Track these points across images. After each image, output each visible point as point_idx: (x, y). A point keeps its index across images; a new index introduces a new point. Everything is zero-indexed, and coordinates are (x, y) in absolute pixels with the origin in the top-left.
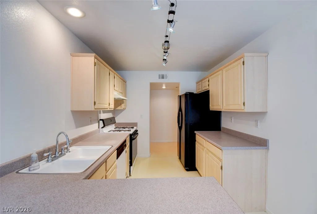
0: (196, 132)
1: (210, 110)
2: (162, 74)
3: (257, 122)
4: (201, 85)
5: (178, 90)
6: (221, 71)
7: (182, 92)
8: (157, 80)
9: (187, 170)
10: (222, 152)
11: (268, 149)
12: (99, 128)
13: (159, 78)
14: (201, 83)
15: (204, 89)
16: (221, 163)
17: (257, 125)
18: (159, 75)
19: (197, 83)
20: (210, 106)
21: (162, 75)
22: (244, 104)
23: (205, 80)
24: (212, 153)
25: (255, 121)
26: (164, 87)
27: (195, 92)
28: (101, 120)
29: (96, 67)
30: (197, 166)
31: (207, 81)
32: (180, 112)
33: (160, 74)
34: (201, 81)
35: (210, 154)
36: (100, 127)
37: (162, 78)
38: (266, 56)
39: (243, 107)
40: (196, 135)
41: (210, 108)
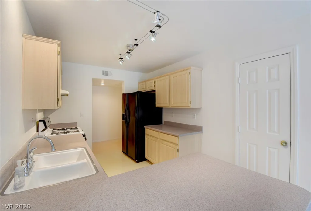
0: (145, 127)
1: (156, 107)
2: (107, 70)
3: (194, 115)
4: (145, 85)
5: (122, 88)
6: (169, 76)
8: (100, 76)
9: (138, 162)
10: (178, 138)
11: (202, 133)
12: (38, 131)
13: (103, 74)
14: (145, 83)
15: (148, 88)
16: (177, 147)
17: (194, 117)
18: (103, 72)
19: (139, 83)
20: (157, 103)
22: (190, 102)
23: (151, 81)
24: (167, 141)
25: (193, 114)
26: (103, 84)
28: (40, 121)
29: (59, 56)
30: (147, 157)
31: (152, 82)
33: (104, 70)
34: (146, 81)
35: (165, 142)
36: (40, 130)
37: (106, 75)
38: (201, 70)
39: (189, 105)
40: (146, 129)
41: (156, 105)
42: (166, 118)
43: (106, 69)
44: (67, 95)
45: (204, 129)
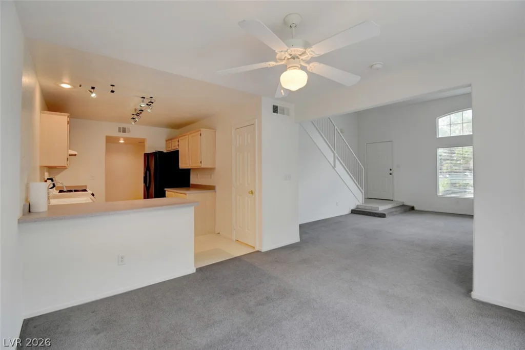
0: (165, 189)
1: (180, 168)
4: (171, 144)
5: (144, 146)
6: (188, 136)
7: (149, 150)
8: (115, 133)
11: (216, 192)
13: (120, 131)
14: (171, 141)
15: (173, 148)
18: (120, 128)
19: (167, 141)
20: (180, 164)
21: (123, 128)
22: (201, 162)
23: (175, 140)
26: (122, 141)
27: (165, 151)
32: (148, 172)
34: (171, 139)
37: (123, 132)
38: (215, 132)
39: (200, 164)
40: (166, 192)
41: (180, 166)
42: (193, 180)
43: (123, 125)
44: (75, 155)
45: (217, 188)
